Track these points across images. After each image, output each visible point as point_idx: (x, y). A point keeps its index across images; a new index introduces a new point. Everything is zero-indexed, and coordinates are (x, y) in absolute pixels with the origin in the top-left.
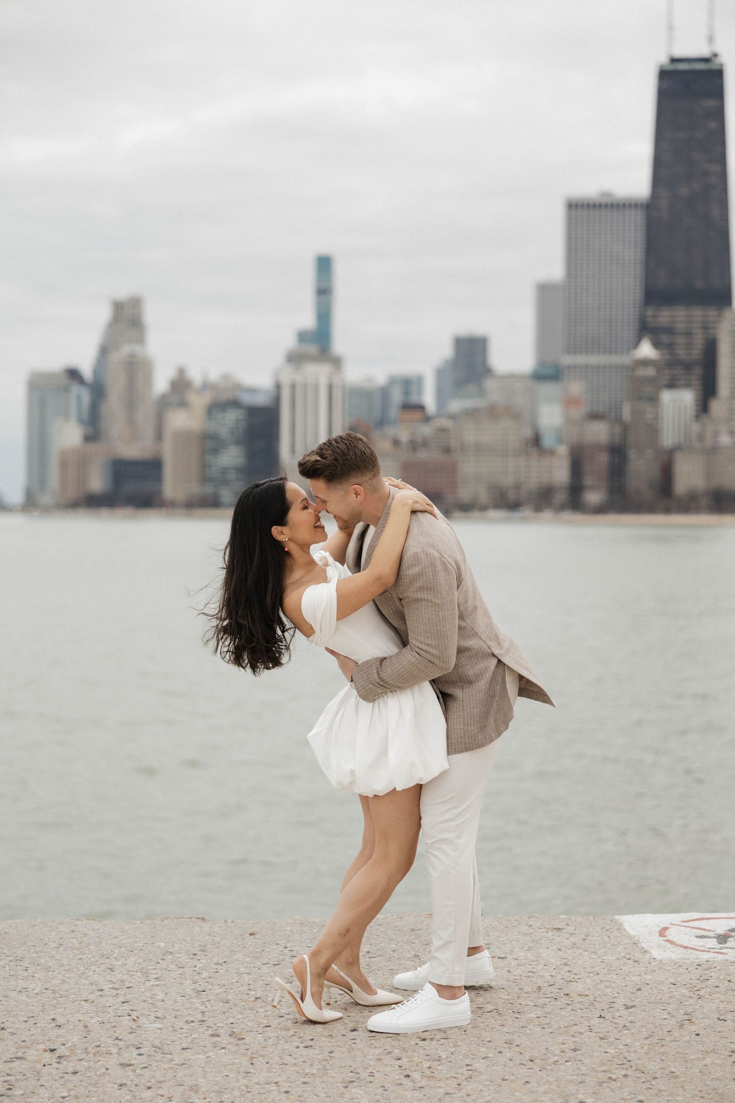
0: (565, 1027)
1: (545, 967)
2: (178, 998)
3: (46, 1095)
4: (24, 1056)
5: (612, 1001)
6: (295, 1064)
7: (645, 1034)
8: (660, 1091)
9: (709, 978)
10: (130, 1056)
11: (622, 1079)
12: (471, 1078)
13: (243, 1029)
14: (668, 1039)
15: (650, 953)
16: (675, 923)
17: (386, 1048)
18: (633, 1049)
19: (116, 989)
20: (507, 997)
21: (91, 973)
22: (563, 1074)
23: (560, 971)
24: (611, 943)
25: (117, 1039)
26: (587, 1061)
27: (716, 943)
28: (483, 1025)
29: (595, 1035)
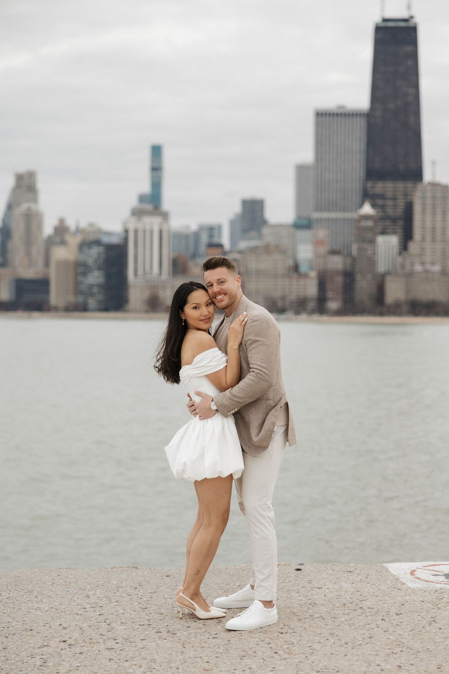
0: (363, 626)
1: (346, 593)
2: (132, 612)
3: (67, 665)
4: (48, 644)
5: (388, 611)
6: (209, 647)
7: (410, 629)
8: (422, 659)
9: (442, 598)
10: (111, 644)
11: (400, 653)
12: (313, 653)
13: (175, 629)
14: (424, 631)
15: (406, 584)
16: (420, 568)
17: (261, 638)
18: (404, 637)
19: (94, 608)
20: (326, 610)
21: (76, 599)
22: (366, 650)
23: (355, 595)
24: (383, 579)
25: (101, 635)
26: (378, 644)
27: (445, 579)
28: (314, 625)
29: (381, 629)
